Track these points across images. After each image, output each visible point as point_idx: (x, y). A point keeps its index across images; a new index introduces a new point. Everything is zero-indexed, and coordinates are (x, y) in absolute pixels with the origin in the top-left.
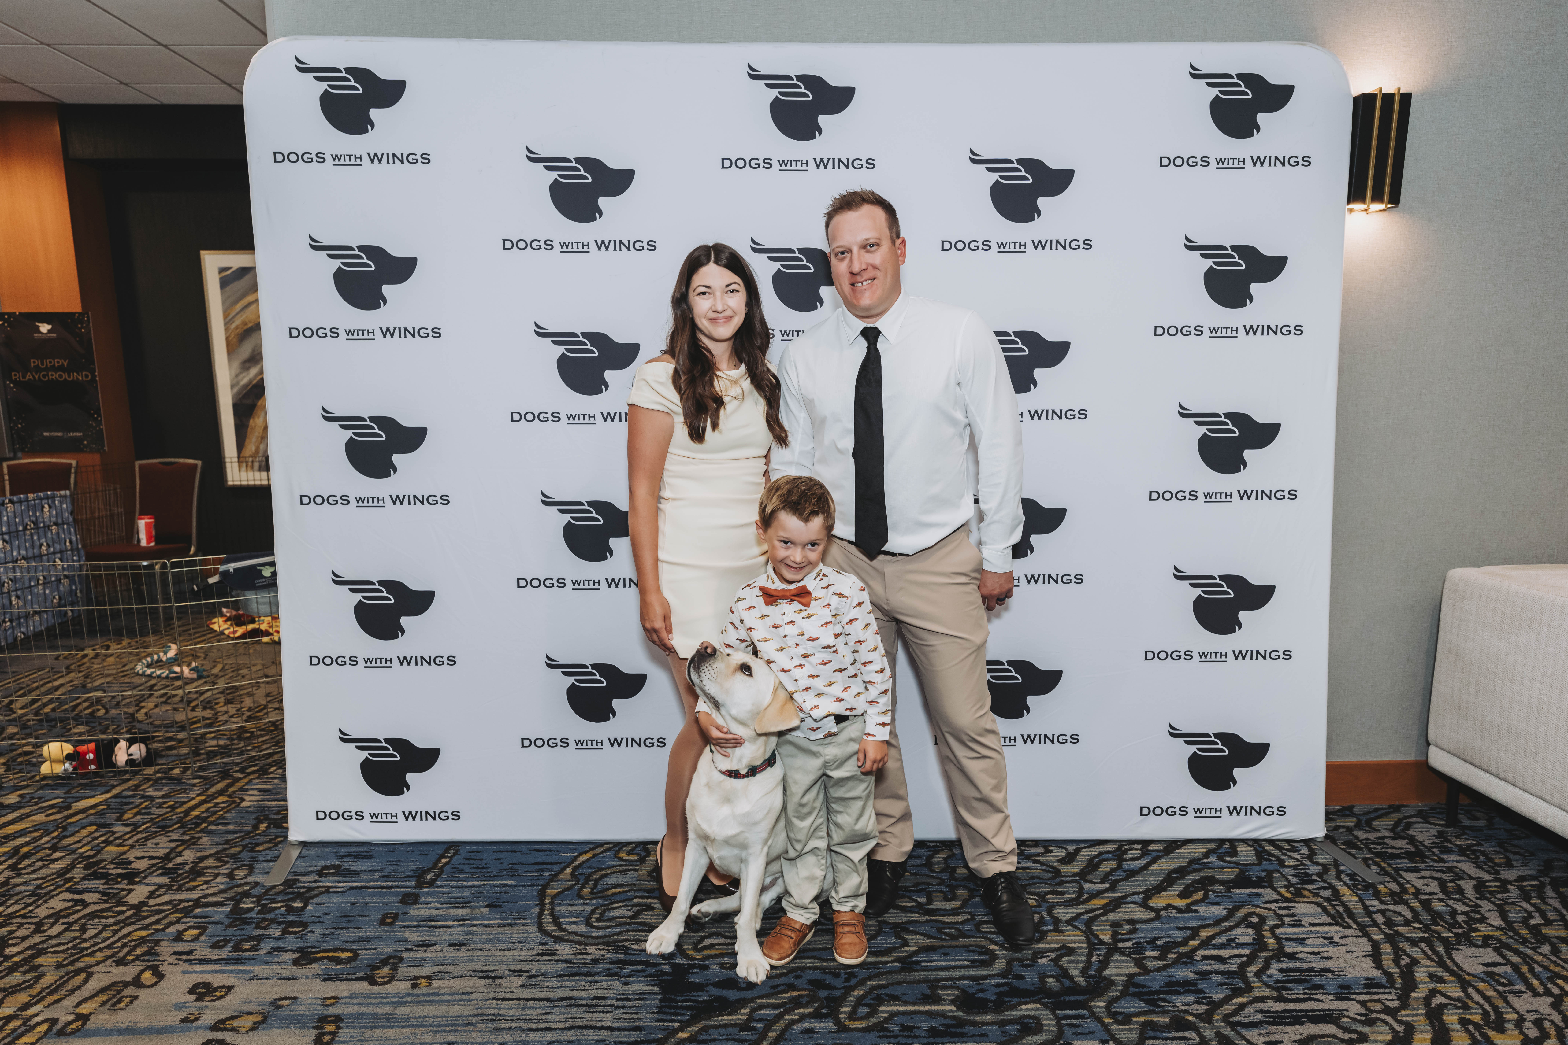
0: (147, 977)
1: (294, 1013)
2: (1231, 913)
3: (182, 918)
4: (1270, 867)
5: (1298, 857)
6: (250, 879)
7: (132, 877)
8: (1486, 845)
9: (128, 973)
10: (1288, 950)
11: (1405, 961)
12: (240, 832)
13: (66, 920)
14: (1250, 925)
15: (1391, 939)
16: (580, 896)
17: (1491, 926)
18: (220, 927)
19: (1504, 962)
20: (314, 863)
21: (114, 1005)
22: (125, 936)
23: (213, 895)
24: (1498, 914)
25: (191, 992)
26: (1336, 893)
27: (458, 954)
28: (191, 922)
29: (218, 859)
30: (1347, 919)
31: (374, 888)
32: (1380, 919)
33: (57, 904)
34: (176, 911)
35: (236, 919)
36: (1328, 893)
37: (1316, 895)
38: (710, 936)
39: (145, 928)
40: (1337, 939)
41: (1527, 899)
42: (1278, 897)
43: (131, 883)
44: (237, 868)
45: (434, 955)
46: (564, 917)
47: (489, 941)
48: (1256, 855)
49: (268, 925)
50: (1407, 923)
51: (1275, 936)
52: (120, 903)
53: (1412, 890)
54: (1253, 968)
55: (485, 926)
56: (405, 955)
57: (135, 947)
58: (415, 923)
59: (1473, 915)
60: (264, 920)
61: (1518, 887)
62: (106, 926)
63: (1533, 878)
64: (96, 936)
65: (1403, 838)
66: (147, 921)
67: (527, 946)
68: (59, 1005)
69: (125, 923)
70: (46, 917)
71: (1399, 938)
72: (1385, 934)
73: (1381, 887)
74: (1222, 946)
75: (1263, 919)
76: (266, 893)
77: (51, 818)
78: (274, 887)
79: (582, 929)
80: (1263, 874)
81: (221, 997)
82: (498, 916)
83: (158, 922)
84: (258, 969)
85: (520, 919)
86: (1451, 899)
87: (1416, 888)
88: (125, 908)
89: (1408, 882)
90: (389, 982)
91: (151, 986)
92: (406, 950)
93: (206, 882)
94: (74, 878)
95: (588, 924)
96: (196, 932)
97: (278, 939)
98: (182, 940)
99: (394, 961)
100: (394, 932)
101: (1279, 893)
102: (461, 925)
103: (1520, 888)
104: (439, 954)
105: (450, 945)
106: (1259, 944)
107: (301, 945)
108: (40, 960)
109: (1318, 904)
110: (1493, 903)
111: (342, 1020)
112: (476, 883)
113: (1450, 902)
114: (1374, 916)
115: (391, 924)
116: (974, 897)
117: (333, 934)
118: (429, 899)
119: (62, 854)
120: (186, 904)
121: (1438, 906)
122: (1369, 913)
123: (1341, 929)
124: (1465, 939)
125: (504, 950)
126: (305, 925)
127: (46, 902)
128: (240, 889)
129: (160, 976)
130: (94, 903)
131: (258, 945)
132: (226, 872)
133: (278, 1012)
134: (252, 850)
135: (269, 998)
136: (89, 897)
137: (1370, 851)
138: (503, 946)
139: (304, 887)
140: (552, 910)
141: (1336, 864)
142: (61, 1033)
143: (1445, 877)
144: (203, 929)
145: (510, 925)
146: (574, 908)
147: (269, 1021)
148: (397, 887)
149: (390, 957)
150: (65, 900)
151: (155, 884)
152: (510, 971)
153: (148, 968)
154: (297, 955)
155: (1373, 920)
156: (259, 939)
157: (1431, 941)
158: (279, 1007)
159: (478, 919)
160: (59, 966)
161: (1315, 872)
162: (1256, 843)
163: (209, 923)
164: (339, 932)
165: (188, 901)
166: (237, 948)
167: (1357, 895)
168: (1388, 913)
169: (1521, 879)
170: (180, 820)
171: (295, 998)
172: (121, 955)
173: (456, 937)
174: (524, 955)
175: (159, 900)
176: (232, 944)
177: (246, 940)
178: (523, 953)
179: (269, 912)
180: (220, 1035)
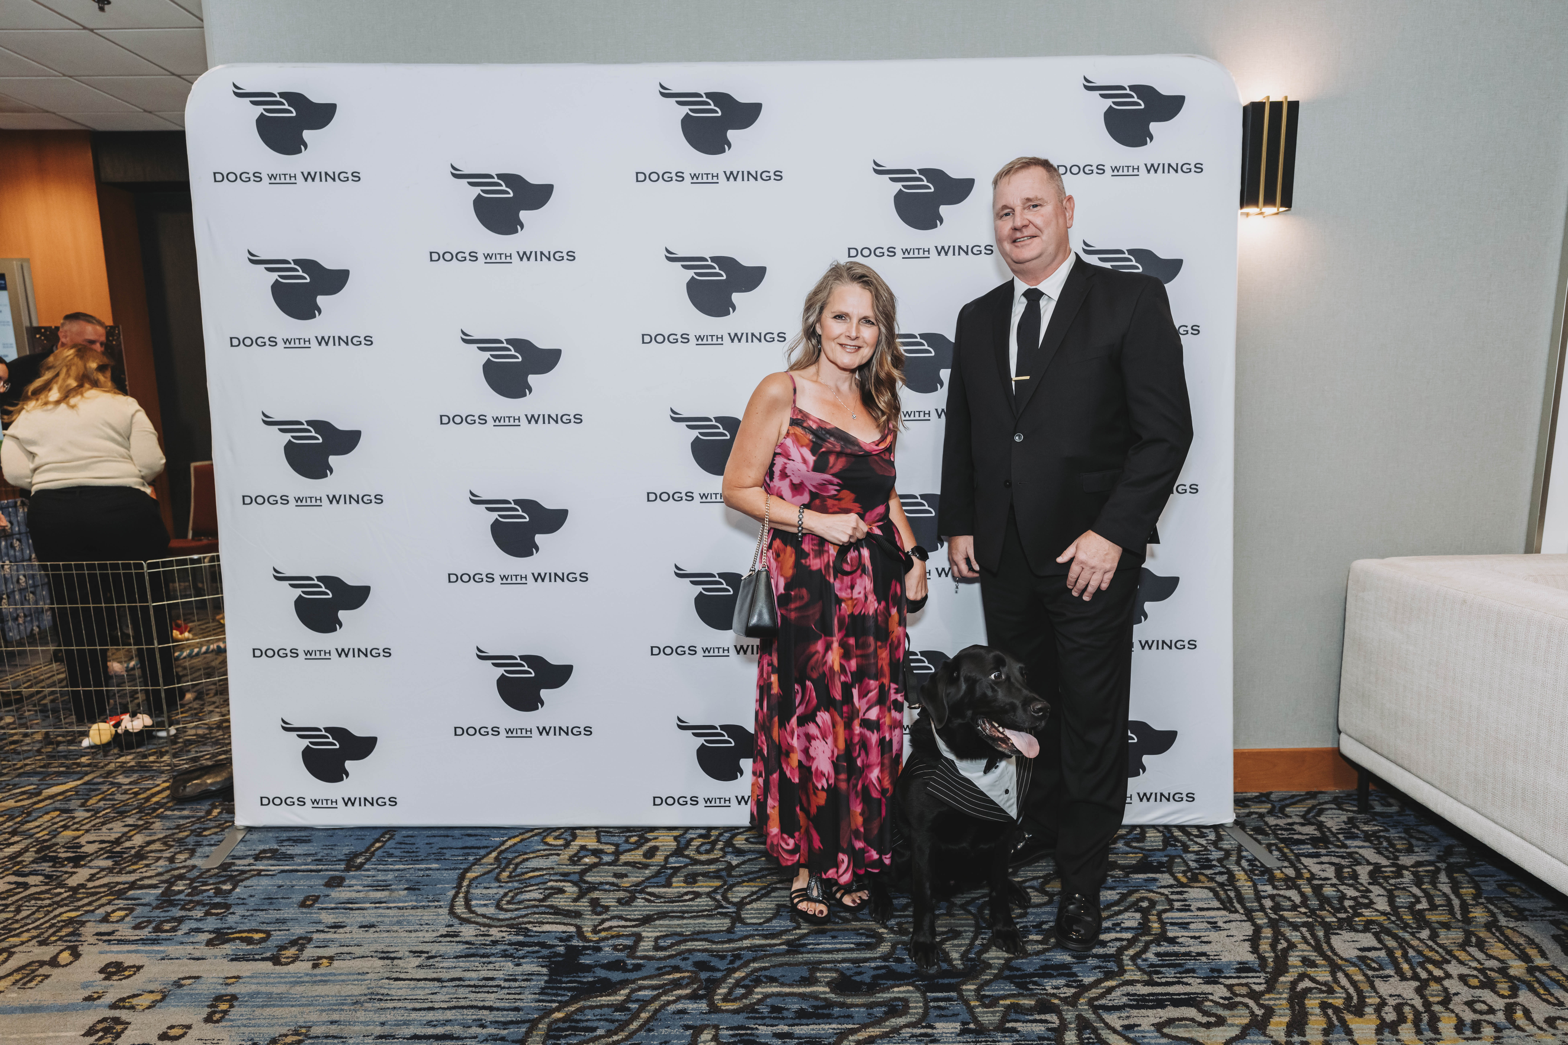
0: (65, 957)
1: (194, 992)
2: (1123, 897)
3: (114, 900)
4: (1174, 853)
5: (1204, 843)
6: (189, 862)
7: (79, 860)
8: (1392, 831)
9: (48, 952)
10: (1171, 934)
11: (1282, 945)
12: (193, 817)
13: (4, 902)
14: (1139, 910)
15: (1274, 924)
16: (497, 880)
17: (1377, 911)
18: (148, 908)
20: (254, 847)
21: (26, 983)
22: (56, 917)
23: (150, 877)
24: (1386, 899)
25: (102, 971)
26: (1232, 878)
27: (367, 935)
28: (122, 903)
29: (165, 843)
30: (1236, 904)
31: (303, 871)
32: (1268, 903)
34: (111, 894)
35: (165, 901)
36: (1223, 878)
37: (1212, 880)
38: (613, 918)
39: (77, 909)
40: (1221, 924)
41: (1419, 884)
42: (1174, 882)
43: (76, 866)
44: (180, 852)
45: (343, 936)
46: (476, 899)
47: (399, 923)
49: (193, 907)
50: (1294, 908)
51: (1161, 920)
52: (61, 885)
53: (1307, 875)
54: (1131, 952)
55: (399, 908)
56: (316, 936)
57: (63, 927)
58: (333, 906)
59: (1361, 900)
60: (191, 901)
61: (1412, 873)
62: (41, 907)
63: (1430, 863)
64: (28, 917)
65: (1312, 824)
66: (80, 903)
67: (433, 928)
69: (59, 904)
71: (1282, 923)
72: (1270, 918)
73: (1277, 872)
75: (1152, 904)
76: (200, 876)
77: (20, 804)
78: (209, 870)
79: (491, 911)
80: (1165, 859)
81: (129, 976)
82: (414, 898)
83: (90, 904)
84: (171, 949)
85: (434, 901)
86: (1344, 884)
87: (1311, 873)
89: (1305, 867)
90: (293, 962)
91: (66, 965)
92: (318, 931)
93: (147, 866)
94: (23, 861)
95: (498, 907)
96: (122, 913)
97: (200, 920)
98: (108, 921)
99: (301, 942)
100: (311, 913)
101: (1176, 878)
102: (376, 908)
103: (1414, 874)
104: (348, 935)
105: (360, 927)
106: (1143, 928)
107: (219, 926)
109: (1212, 889)
110: (1384, 888)
111: (237, 999)
112: (402, 867)
113: (1343, 888)
115: (310, 906)
117: (252, 915)
118: (353, 882)
119: (18, 839)
120: (122, 886)
121: (1329, 891)
122: (1259, 898)
123: (1228, 914)
124: (1348, 924)
125: (410, 932)
126: (227, 906)
128: (176, 872)
129: (76, 956)
130: (35, 886)
131: (178, 926)
132: (168, 855)
133: (179, 991)
134: (200, 834)
135: (174, 977)
136: (32, 880)
137: (1276, 836)
138: (411, 928)
139: (237, 870)
140: (467, 892)
141: (1240, 849)
143: (1343, 862)
144: (131, 910)
145: (424, 907)
146: (489, 891)
147: (167, 1000)
148: (327, 870)
149: (300, 938)
150: (9, 883)
151: (98, 867)
152: (411, 952)
153: (68, 948)
154: (212, 936)
155: (1261, 905)
156: (181, 920)
157: (1313, 926)
158: (181, 986)
159: (394, 902)
161: (1216, 857)
162: (1165, 829)
163: (138, 905)
164: (259, 913)
165: (124, 884)
166: (157, 929)
167: (1252, 881)
168: (1277, 898)
169: (1417, 864)
170: (139, 806)
171: (198, 977)
172: (46, 935)
173: (368, 918)
174: (429, 936)
175: (97, 883)
176: (153, 925)
177: (168, 921)
178: (427, 935)
179: (198, 894)
180: (116, 1013)
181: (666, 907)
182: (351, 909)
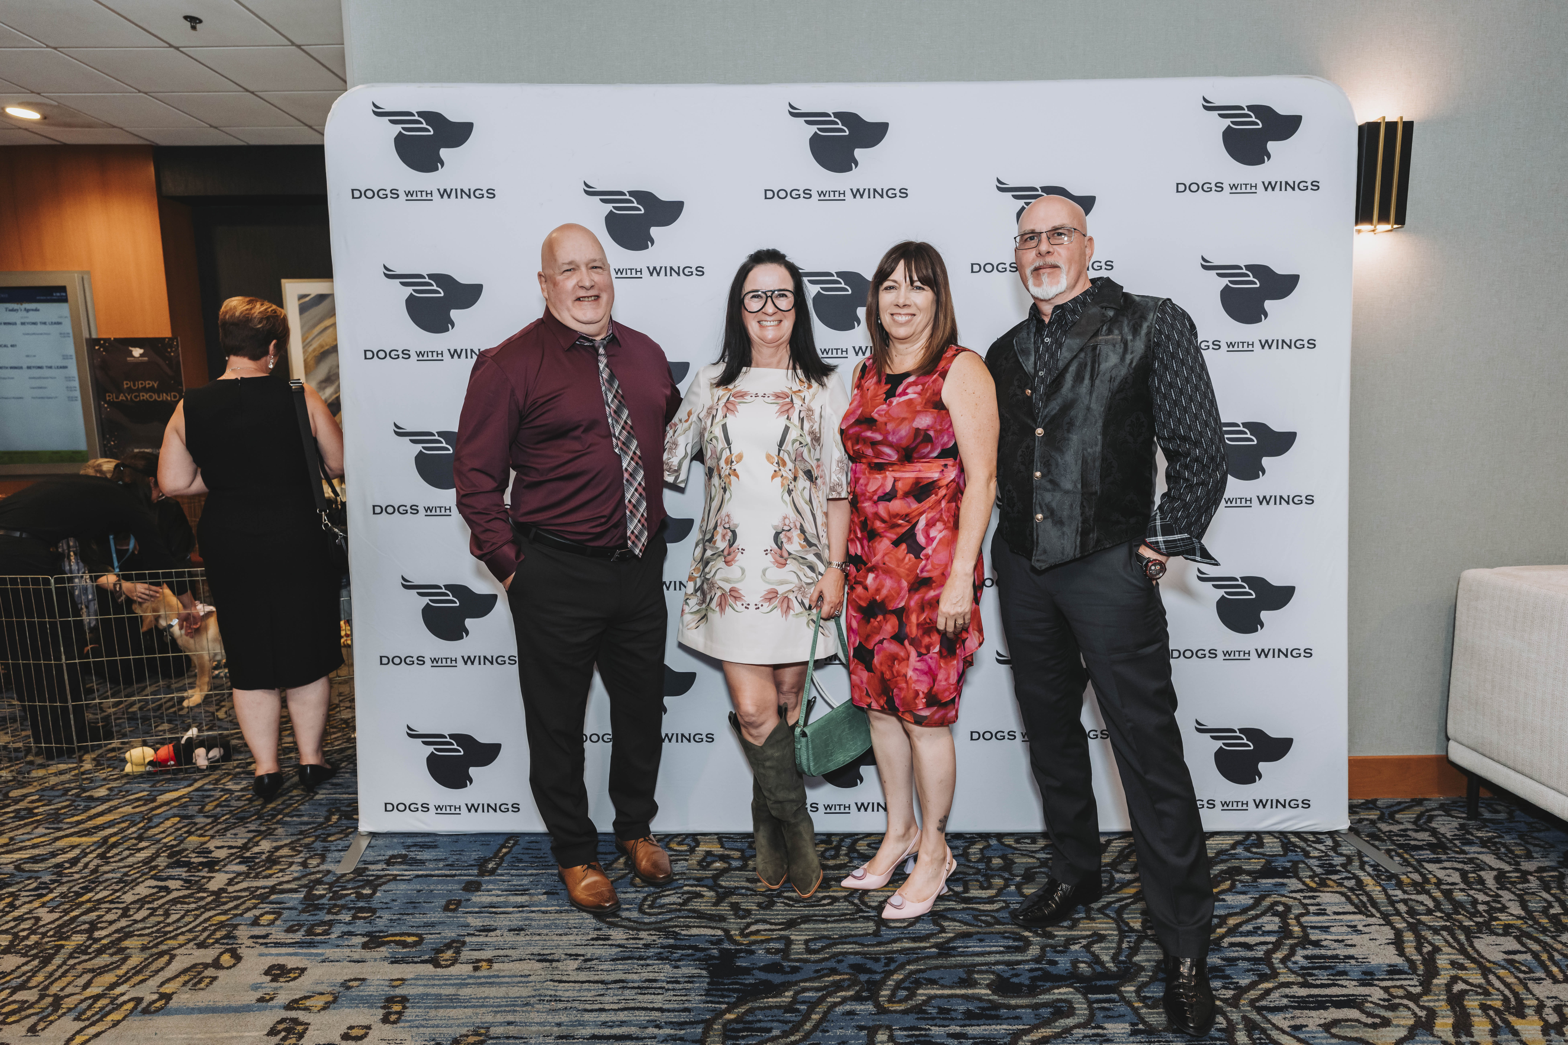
0: (226, 959)
1: (363, 993)
2: (1258, 902)
3: (259, 904)
4: (1296, 858)
5: (1323, 848)
6: (323, 867)
7: (212, 865)
8: (1507, 837)
9: (208, 955)
10: (1313, 938)
11: (1427, 948)
12: (313, 823)
13: (150, 906)
14: (1276, 914)
15: (1413, 928)
16: (633, 885)
17: (1512, 915)
18: (294, 912)
19: (1524, 949)
20: (382, 852)
21: (195, 985)
22: (206, 920)
23: (288, 882)
24: (1518, 904)
25: (267, 973)
26: (1360, 883)
27: (518, 938)
28: (267, 907)
29: (293, 849)
30: (1370, 908)
31: (438, 876)
32: (1402, 908)
33: (142, 890)
34: (254, 898)
35: (309, 905)
36: (1352, 883)
37: (1341, 885)
38: (757, 922)
39: (225, 913)
40: (1360, 927)
41: (1547, 889)
42: (1304, 887)
43: (212, 870)
44: (311, 857)
45: (495, 939)
47: (546, 926)
48: (1282, 846)
49: (339, 911)
50: (1429, 912)
51: (1300, 924)
52: (201, 889)
53: (1434, 880)
54: (1279, 955)
55: (543, 912)
56: (468, 939)
57: (215, 931)
58: (477, 910)
59: (1494, 905)
60: (335, 906)
61: (1538, 878)
62: (188, 911)
63: (1553, 869)
64: (178, 920)
65: (1426, 830)
66: (226, 907)
67: (582, 931)
68: (144, 984)
69: (206, 908)
70: (132, 903)
71: (1421, 927)
72: (1407, 922)
73: (1403, 877)
74: (1249, 933)
75: (1288, 908)
76: (337, 881)
77: (137, 810)
78: (344, 875)
79: (635, 915)
80: (1289, 865)
81: (295, 979)
82: (555, 903)
83: (236, 907)
84: (329, 952)
86: (1472, 889)
87: (1438, 878)
88: (205, 895)
89: (1430, 872)
90: (452, 964)
91: (230, 967)
92: (469, 935)
93: (282, 870)
94: (158, 866)
95: (641, 910)
96: (272, 917)
97: (349, 923)
98: (259, 925)
99: (457, 945)
100: (457, 917)
101: (1304, 883)
102: (520, 912)
103: (1540, 879)
104: (500, 938)
105: (510, 930)
106: (1284, 932)
107: (370, 929)
108: (126, 943)
109: (1342, 894)
110: (1513, 893)
111: (408, 1000)
112: (534, 872)
113: (1472, 892)
114: (1397, 905)
115: (454, 910)
116: (1009, 886)
117: (399, 919)
118: (490, 887)
119: (147, 844)
120: (263, 891)
121: (1459, 896)
122: (1392, 903)
123: (1364, 918)
124: (1486, 927)
125: (560, 935)
126: (373, 911)
127: (132, 888)
128: (313, 877)
129: (238, 958)
130: (176, 890)
131: (329, 929)
132: (300, 860)
133: (348, 993)
134: (325, 840)
135: (340, 979)
136: (172, 884)
137: (1393, 842)
138: (560, 931)
139: (373, 875)
141: (1360, 855)
142: (146, 1011)
143: (1467, 867)
144: (279, 914)
145: (567, 911)
146: (628, 896)
147: (340, 1000)
148: (461, 875)
149: (453, 941)
150: (149, 887)
151: (233, 872)
152: (566, 954)
153: (227, 951)
154: (366, 939)
155: (1396, 909)
156: (331, 924)
157: (1453, 930)
158: (349, 988)
159: (536, 906)
160: (144, 948)
161: (1339, 862)
162: (1282, 835)
163: (284, 909)
164: (405, 917)
165: (264, 888)
166: (310, 932)
167: (1380, 885)
168: (1410, 903)
169: (1541, 870)
170: (257, 812)
171: (364, 980)
172: (202, 938)
173: (515, 922)
174: (580, 939)
175: (237, 887)
176: (305, 928)
177: (319, 925)
178: (578, 938)
179: (340, 899)
180: (293, 1014)
181: (806, 911)
182: (496, 913)
